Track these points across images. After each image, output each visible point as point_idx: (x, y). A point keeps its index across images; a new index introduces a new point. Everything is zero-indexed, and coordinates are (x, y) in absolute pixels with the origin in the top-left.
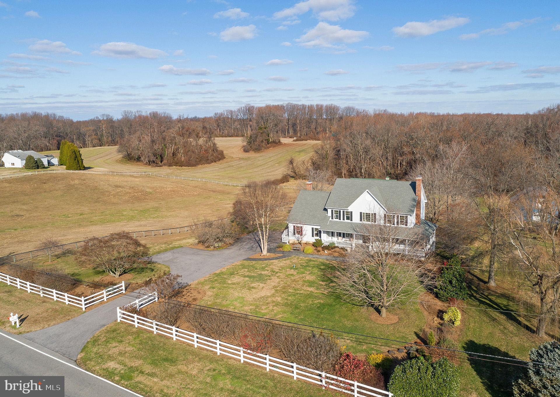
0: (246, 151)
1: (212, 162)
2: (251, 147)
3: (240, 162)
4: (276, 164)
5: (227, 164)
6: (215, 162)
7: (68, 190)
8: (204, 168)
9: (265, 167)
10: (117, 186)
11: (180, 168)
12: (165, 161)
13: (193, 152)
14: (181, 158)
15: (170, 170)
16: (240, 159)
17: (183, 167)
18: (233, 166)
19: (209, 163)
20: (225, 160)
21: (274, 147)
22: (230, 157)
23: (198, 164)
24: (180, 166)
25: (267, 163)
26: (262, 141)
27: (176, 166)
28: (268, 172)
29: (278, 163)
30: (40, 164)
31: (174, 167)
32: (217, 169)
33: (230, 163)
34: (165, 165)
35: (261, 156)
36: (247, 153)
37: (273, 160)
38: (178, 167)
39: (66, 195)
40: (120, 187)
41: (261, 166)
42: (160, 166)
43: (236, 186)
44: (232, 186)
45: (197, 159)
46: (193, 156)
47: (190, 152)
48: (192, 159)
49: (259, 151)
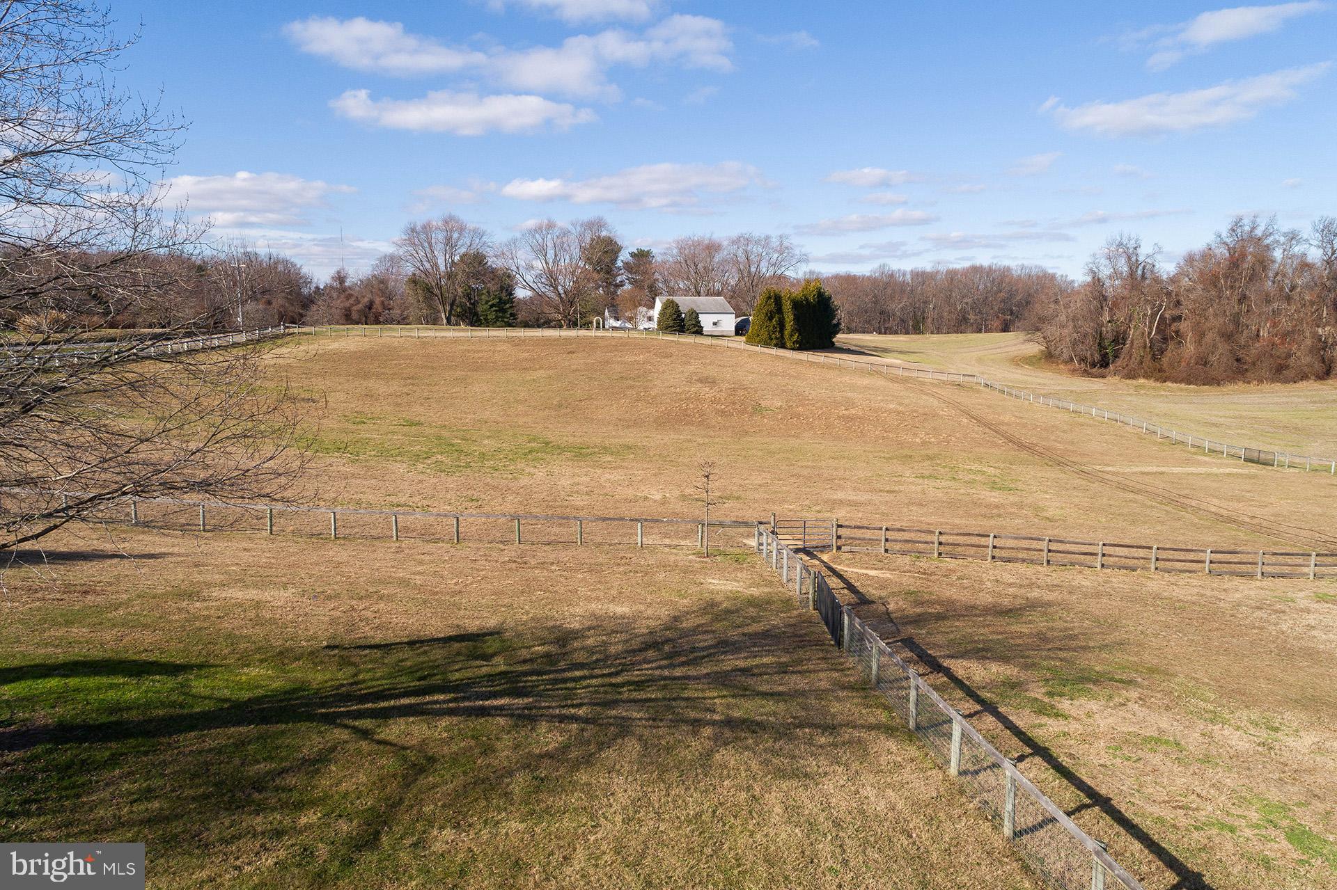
43: (1211, 451)
44: (1194, 450)
45: (1238, 360)
46: (1222, 348)
47: (1211, 334)
48: (1213, 358)
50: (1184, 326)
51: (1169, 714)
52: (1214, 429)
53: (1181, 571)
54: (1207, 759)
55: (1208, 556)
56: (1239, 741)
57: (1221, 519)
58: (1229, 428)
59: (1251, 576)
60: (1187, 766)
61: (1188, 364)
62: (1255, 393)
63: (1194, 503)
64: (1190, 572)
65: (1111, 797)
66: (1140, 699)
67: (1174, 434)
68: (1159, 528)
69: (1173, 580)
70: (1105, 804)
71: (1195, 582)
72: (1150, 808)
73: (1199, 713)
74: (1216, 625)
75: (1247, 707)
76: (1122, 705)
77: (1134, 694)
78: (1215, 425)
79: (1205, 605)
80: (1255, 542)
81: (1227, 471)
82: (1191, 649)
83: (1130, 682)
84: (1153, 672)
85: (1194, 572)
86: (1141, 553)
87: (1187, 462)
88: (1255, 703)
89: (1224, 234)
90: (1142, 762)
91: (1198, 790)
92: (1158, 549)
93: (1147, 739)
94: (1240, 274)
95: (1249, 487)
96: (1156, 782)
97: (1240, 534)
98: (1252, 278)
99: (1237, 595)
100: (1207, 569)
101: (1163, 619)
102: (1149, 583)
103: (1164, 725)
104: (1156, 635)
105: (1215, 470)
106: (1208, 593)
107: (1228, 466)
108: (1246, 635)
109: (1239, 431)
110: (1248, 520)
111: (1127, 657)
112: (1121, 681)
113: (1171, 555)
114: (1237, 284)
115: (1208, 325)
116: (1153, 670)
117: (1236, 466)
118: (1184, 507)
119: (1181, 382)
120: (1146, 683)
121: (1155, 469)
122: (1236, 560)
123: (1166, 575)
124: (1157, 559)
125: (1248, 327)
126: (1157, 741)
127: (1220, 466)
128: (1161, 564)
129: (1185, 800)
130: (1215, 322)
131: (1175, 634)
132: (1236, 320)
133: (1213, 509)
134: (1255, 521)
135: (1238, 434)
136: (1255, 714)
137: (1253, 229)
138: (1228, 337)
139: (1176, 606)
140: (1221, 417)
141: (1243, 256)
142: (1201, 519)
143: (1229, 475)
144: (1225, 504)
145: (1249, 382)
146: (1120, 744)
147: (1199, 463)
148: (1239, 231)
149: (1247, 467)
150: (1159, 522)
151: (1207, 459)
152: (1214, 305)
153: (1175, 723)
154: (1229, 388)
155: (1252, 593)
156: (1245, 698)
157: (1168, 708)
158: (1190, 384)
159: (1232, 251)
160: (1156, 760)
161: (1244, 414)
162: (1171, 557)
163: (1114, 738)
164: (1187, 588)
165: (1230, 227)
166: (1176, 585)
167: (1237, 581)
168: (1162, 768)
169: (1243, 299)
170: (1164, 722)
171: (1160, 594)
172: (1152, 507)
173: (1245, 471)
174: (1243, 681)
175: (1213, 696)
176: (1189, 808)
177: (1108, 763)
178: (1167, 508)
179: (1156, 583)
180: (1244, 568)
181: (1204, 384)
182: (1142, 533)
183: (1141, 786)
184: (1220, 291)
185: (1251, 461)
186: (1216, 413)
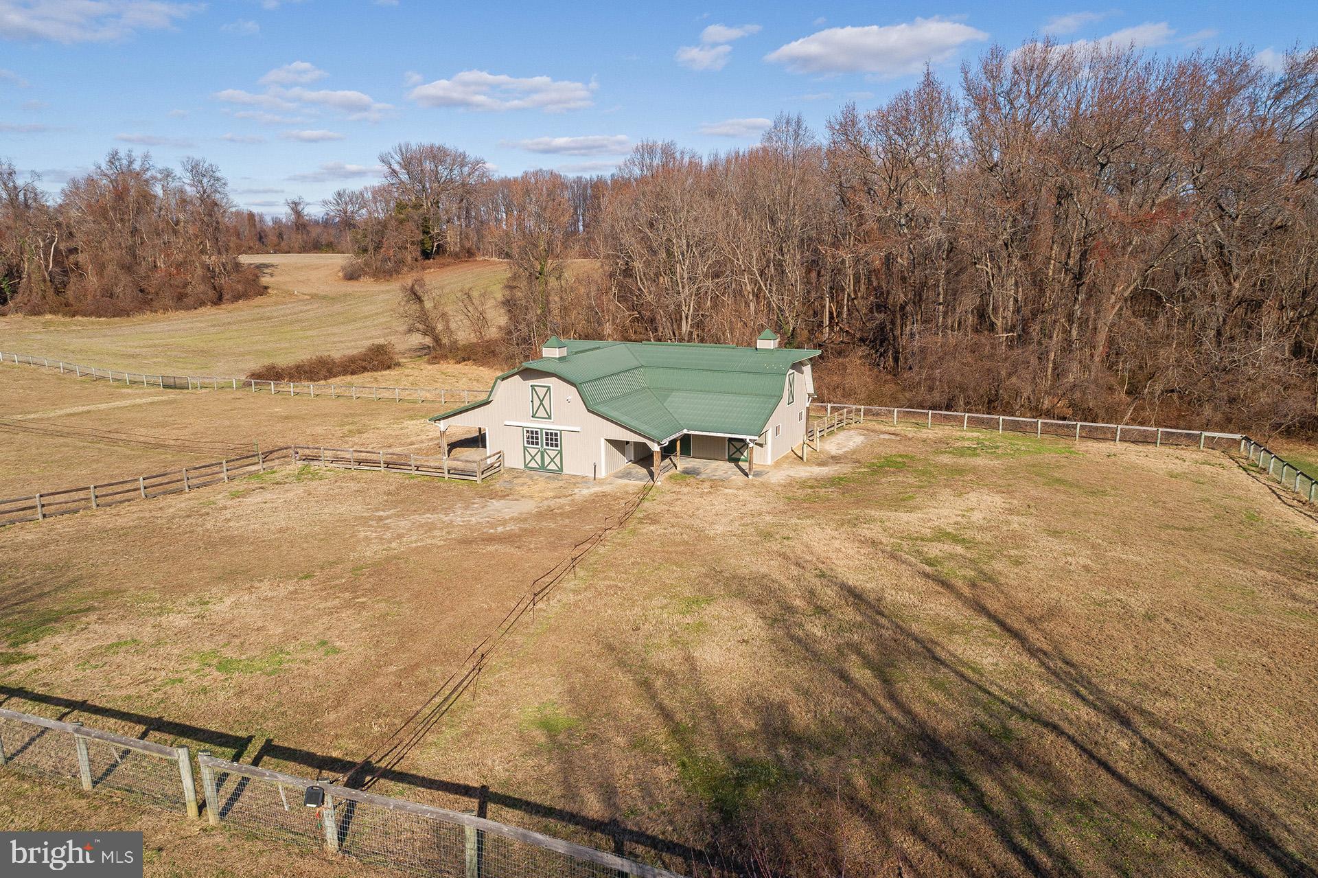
0: (353, 277)
3: (307, 307)
21: (443, 266)
32: (206, 324)
33: (269, 309)
36: (350, 283)
43: (133, 382)
44: (115, 384)
45: (142, 291)
46: (125, 279)
47: (110, 266)
48: (118, 290)
49: (391, 275)
50: (82, 258)
51: (125, 621)
52: (131, 361)
53: (120, 502)
54: (158, 643)
55: (141, 483)
56: (179, 621)
57: (150, 446)
58: (145, 358)
59: (180, 491)
60: (144, 653)
61: (94, 296)
62: (163, 321)
63: (124, 437)
64: (129, 500)
65: (86, 699)
66: (99, 619)
67: (93, 370)
68: (94, 466)
69: (114, 512)
70: (83, 706)
71: (134, 508)
72: (118, 693)
73: (149, 614)
74: (156, 540)
75: (185, 595)
76: (83, 629)
77: (93, 617)
78: (133, 356)
79: (145, 526)
80: (181, 460)
81: (149, 400)
82: (137, 566)
83: (88, 609)
84: (107, 594)
85: (133, 500)
86: (82, 494)
87: (112, 397)
88: (191, 590)
89: (104, 166)
90: (108, 665)
91: (154, 666)
92: (95, 487)
93: (109, 647)
94: (127, 207)
95: (170, 412)
96: (121, 675)
97: (168, 456)
98: (139, 211)
99: (171, 510)
100: (143, 495)
101: (111, 548)
102: (93, 521)
103: (122, 632)
104: (105, 564)
105: (138, 401)
106: (147, 515)
107: (150, 395)
108: (180, 541)
109: (155, 360)
110: (172, 442)
111: (82, 590)
112: (80, 611)
113: (110, 490)
114: (126, 217)
115: (106, 257)
116: (106, 594)
117: (157, 394)
118: (115, 442)
119: (91, 315)
120: (102, 605)
121: (80, 409)
122: (167, 481)
123: (108, 508)
124: (97, 497)
125: (144, 258)
126: (118, 645)
127: (142, 396)
128: (101, 501)
129: (145, 676)
130: (112, 255)
131: (123, 557)
132: (131, 250)
133: (142, 439)
134: (179, 443)
135: (154, 362)
136: (191, 598)
137: (131, 163)
138: (128, 269)
139: (121, 534)
140: (136, 348)
141: (126, 190)
142: (132, 450)
143: (151, 403)
144: (152, 432)
145: (156, 312)
146: (85, 660)
147: (123, 397)
148: (117, 164)
149: (167, 393)
150: (94, 461)
151: (129, 391)
152: (109, 238)
153: (131, 627)
154: (138, 318)
155: (183, 505)
156: (183, 589)
157: (123, 618)
158: (100, 317)
159: (114, 184)
160: (118, 659)
161: (157, 342)
162: (110, 492)
163: (81, 657)
164: (127, 515)
165: (107, 159)
166: (118, 515)
167: (170, 499)
168: (125, 662)
169: (134, 232)
170: (122, 629)
171: (105, 527)
172: (84, 447)
173: (165, 398)
174: (180, 577)
175: (158, 596)
176: (149, 680)
177: (79, 677)
178: (99, 446)
179: (101, 519)
180: (174, 486)
181: (114, 316)
182: (80, 474)
183: (110, 682)
184: (111, 224)
185: (169, 387)
186: (132, 344)
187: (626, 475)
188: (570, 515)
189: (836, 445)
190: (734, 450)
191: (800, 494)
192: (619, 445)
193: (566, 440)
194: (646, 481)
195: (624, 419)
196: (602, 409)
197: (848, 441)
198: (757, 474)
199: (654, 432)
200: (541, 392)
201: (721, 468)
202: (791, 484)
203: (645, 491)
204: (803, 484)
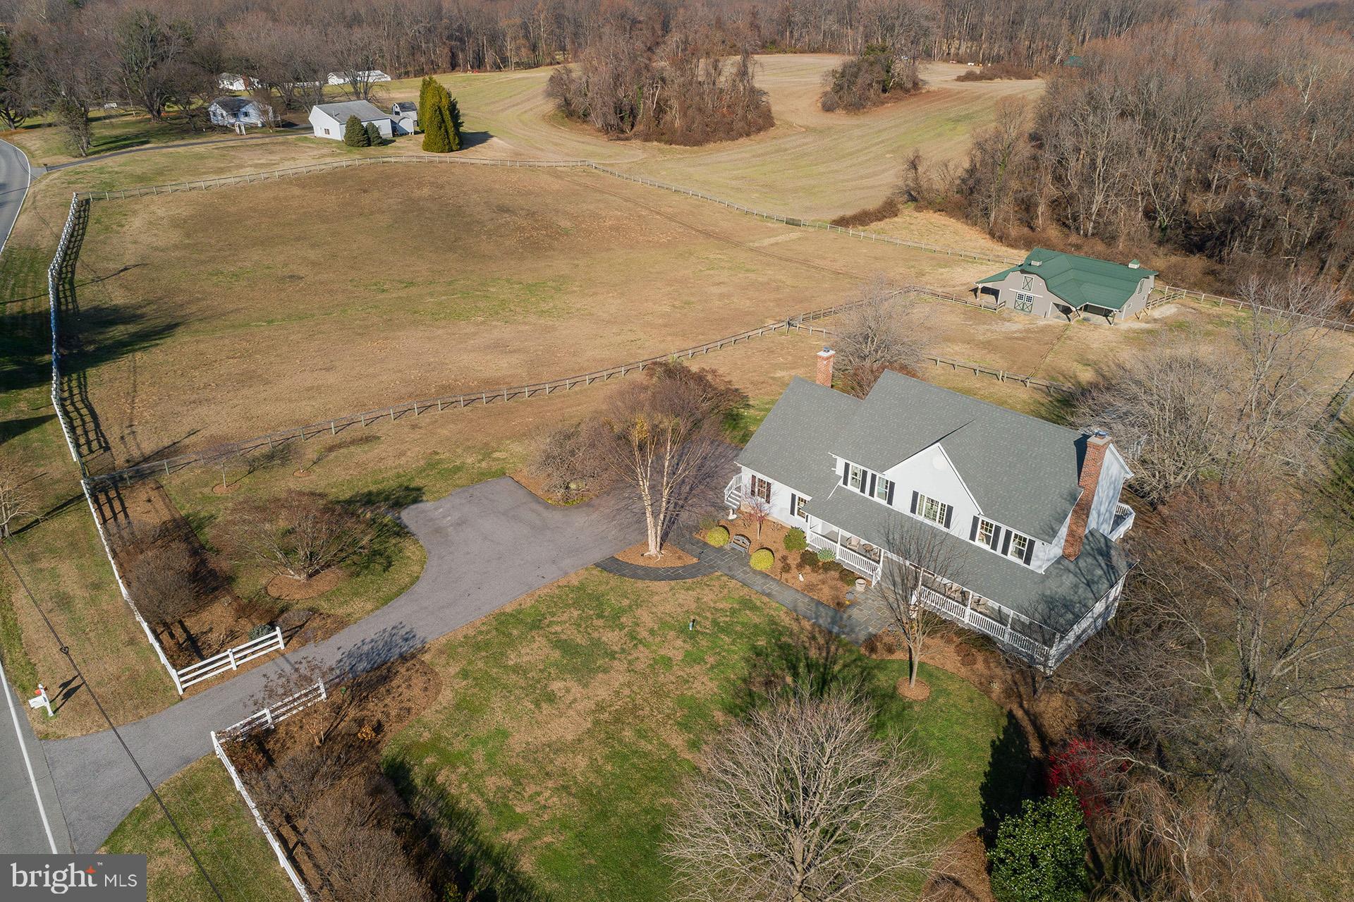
0: (828, 108)
1: (741, 135)
2: (840, 98)
3: (807, 140)
4: (888, 152)
5: (775, 142)
6: (748, 135)
7: (404, 212)
8: (719, 151)
9: (860, 160)
10: (503, 209)
11: (667, 147)
12: (639, 127)
13: (700, 110)
14: (672, 123)
15: (645, 150)
16: (809, 130)
17: (673, 146)
18: (786, 150)
19: (733, 139)
20: (772, 132)
21: (898, 99)
22: (787, 123)
23: (708, 141)
24: (666, 143)
25: (866, 148)
26: (870, 85)
27: (659, 141)
28: (862, 177)
29: (892, 152)
30: (372, 136)
31: (655, 143)
32: (747, 155)
33: (781, 141)
34: (636, 136)
35: (858, 126)
36: (829, 115)
37: (883, 142)
38: (662, 146)
39: (397, 225)
40: (508, 211)
41: (851, 154)
42: (627, 139)
49: (859, 109)
117: (790, 231)
173: (795, 235)
187: (1058, 317)
188: (1038, 332)
189: (1157, 313)
190: (1106, 313)
191: (1131, 335)
192: (1057, 306)
193: (1035, 302)
194: (1067, 322)
195: (1063, 296)
196: (1054, 291)
197: (1168, 310)
198: (1115, 324)
199: (1074, 303)
200: (1029, 280)
201: (1100, 319)
202: (1129, 331)
203: (1066, 328)
204: (1134, 331)
